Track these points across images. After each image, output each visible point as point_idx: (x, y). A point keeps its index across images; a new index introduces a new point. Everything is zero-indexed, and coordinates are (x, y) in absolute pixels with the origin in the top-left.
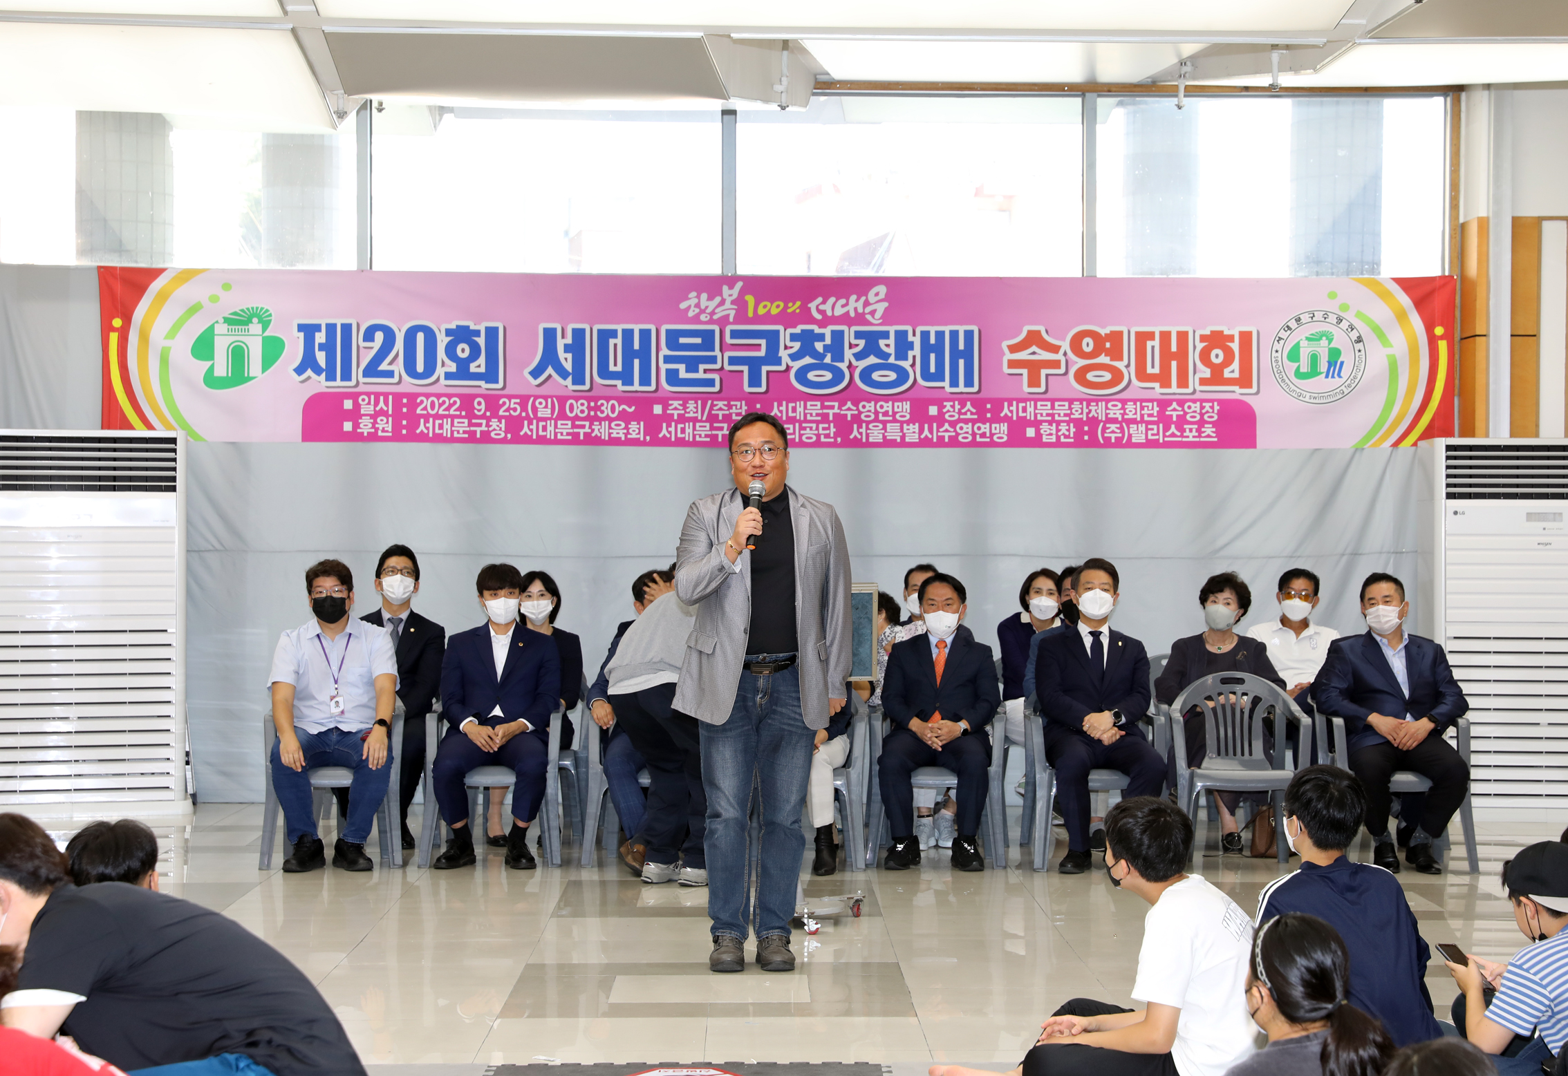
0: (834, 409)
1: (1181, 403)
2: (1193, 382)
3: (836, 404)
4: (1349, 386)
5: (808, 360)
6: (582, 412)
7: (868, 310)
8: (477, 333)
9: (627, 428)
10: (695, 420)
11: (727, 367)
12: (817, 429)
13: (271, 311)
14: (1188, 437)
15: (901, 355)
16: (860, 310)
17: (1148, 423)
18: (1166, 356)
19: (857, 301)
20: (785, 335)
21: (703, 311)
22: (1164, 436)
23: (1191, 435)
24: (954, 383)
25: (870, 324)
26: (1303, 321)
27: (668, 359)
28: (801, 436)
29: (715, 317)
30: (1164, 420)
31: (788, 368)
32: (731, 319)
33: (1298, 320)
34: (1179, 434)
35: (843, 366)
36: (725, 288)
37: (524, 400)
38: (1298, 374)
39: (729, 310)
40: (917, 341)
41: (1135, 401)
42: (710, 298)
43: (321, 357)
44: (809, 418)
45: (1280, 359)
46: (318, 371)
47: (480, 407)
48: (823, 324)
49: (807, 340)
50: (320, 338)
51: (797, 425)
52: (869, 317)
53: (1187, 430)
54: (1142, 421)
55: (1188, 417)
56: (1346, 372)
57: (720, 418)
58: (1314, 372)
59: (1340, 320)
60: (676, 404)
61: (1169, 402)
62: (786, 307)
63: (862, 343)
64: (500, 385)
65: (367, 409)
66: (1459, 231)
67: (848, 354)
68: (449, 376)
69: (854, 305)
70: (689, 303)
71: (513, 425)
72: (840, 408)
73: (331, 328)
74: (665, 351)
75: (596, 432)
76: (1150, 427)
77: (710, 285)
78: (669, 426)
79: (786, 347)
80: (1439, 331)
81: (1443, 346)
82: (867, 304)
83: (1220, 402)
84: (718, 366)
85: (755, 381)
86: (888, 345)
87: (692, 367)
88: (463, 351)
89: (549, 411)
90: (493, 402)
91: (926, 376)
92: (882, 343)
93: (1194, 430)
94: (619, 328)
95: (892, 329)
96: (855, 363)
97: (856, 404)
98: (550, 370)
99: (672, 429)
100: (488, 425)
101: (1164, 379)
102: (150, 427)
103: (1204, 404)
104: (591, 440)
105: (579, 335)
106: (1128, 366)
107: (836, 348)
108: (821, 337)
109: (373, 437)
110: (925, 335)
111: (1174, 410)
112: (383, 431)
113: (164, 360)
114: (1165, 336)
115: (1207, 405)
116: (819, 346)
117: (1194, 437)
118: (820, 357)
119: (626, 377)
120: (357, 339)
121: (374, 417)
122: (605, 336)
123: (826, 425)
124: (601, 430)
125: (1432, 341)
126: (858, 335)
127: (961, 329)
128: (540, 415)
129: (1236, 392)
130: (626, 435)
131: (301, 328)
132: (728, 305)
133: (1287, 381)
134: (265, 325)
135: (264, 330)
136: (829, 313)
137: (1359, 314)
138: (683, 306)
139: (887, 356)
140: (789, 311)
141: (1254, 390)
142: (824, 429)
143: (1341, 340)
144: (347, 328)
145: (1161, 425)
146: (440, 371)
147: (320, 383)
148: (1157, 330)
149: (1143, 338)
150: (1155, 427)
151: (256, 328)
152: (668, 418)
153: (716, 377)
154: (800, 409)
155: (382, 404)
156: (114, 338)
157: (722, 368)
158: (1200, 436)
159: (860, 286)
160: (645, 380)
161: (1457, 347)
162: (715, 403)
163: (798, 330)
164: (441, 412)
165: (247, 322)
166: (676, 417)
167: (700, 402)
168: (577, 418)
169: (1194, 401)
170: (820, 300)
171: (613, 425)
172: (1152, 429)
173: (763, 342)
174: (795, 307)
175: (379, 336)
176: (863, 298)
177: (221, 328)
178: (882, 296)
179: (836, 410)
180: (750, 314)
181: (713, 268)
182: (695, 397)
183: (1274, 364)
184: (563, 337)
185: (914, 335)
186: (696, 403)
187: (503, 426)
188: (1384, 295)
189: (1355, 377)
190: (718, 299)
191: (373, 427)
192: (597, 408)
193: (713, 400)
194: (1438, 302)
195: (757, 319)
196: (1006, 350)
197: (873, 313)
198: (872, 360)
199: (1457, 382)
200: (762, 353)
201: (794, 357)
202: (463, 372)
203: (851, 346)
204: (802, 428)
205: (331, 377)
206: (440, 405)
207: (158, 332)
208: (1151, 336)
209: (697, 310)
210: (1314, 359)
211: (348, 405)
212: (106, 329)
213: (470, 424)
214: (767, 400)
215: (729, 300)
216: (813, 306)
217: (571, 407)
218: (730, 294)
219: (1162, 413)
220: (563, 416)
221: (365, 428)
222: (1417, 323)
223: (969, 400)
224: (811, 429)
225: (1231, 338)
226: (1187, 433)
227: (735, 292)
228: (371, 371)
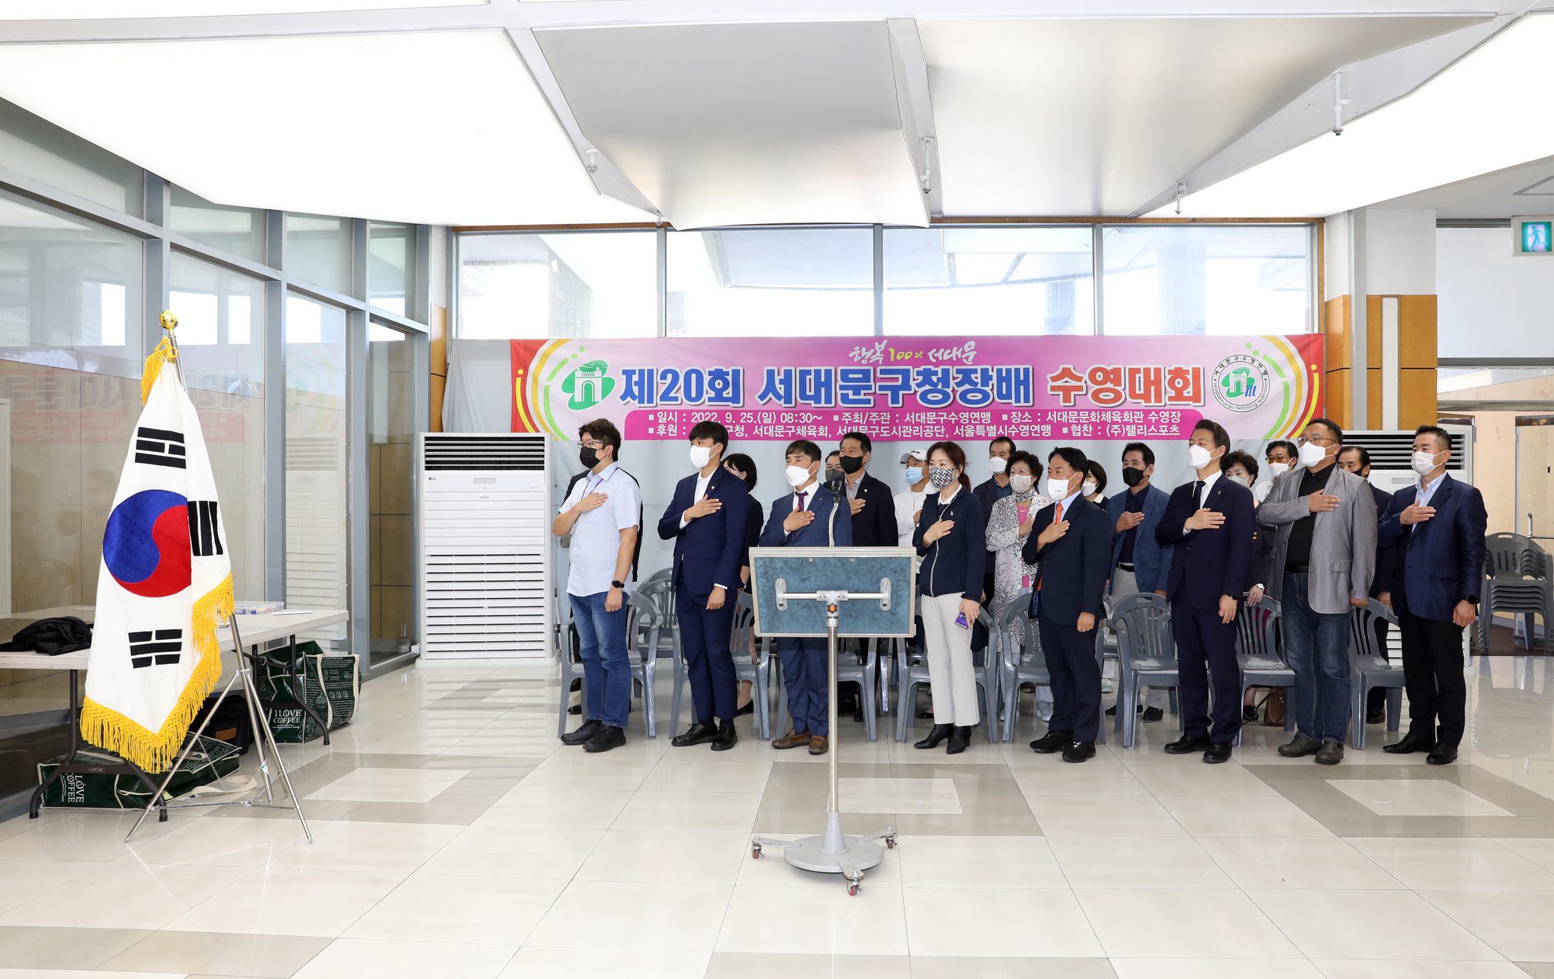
1: (1157, 412)
2: (1165, 399)
3: (945, 414)
4: (1260, 401)
5: (927, 387)
6: (790, 420)
7: (964, 356)
8: (727, 373)
9: (817, 430)
11: (878, 392)
12: (934, 429)
13: (607, 363)
14: (1162, 433)
15: (985, 383)
16: (959, 356)
17: (1137, 424)
18: (1148, 383)
19: (957, 351)
20: (913, 372)
21: (863, 358)
22: (1147, 432)
23: (1164, 431)
24: (1018, 400)
25: (965, 364)
26: (1231, 361)
27: (842, 388)
28: (923, 433)
29: (870, 362)
30: (1147, 423)
31: (916, 392)
32: (880, 363)
33: (1228, 361)
34: (1156, 431)
35: (949, 390)
36: (877, 344)
37: (755, 413)
38: (1229, 394)
39: (879, 357)
40: (994, 375)
41: (1129, 411)
42: (867, 351)
43: (636, 390)
44: (928, 422)
45: (1217, 385)
46: (634, 398)
47: (729, 418)
48: (936, 365)
49: (927, 375)
50: (635, 378)
51: (921, 427)
52: (964, 360)
54: (1134, 423)
55: (1162, 421)
56: (1257, 392)
57: (874, 423)
58: (1238, 393)
59: (1253, 361)
60: (847, 414)
61: (1150, 412)
62: (914, 355)
63: (961, 376)
64: (741, 404)
65: (662, 420)
66: (1324, 307)
67: (952, 383)
68: (710, 399)
69: (956, 353)
70: (855, 353)
71: (749, 428)
72: (947, 416)
73: (642, 372)
74: (840, 383)
75: (799, 432)
76: (1138, 426)
77: (868, 343)
79: (914, 380)
80: (1314, 367)
81: (1316, 376)
82: (963, 352)
83: (1181, 411)
84: (873, 391)
85: (895, 400)
86: (977, 377)
87: (857, 393)
88: (719, 384)
89: (770, 420)
90: (737, 415)
91: (1000, 396)
92: (973, 376)
93: (1165, 429)
94: (813, 369)
95: (979, 368)
96: (956, 388)
97: (957, 413)
98: (771, 395)
100: (734, 429)
101: (1146, 397)
102: (537, 430)
103: (1171, 412)
105: (788, 373)
106: (1124, 389)
107: (945, 379)
108: (936, 373)
109: (666, 437)
110: (999, 371)
111: (1153, 416)
112: (672, 433)
113: (546, 393)
114: (1147, 371)
115: (1174, 413)
116: (934, 379)
117: (1166, 432)
118: (935, 385)
119: (817, 398)
120: (657, 378)
121: (666, 424)
122: (804, 374)
123: (939, 427)
125: (1310, 373)
126: (958, 371)
127: (1022, 367)
128: (764, 422)
129: (1191, 405)
130: (817, 434)
131: (624, 372)
132: (878, 354)
133: (1222, 398)
134: (604, 371)
135: (603, 375)
136: (940, 358)
137: (1265, 357)
138: (851, 355)
139: (976, 384)
140: (916, 357)
141: (1202, 404)
142: (938, 429)
143: (1254, 372)
144: (651, 372)
145: (1145, 426)
146: (705, 397)
147: (635, 405)
148: (1142, 367)
149: (1133, 372)
150: (1142, 427)
151: (598, 373)
152: (842, 423)
153: (872, 398)
154: (923, 417)
155: (671, 417)
156: (519, 380)
157: (875, 392)
158: (1169, 432)
159: (959, 342)
160: (828, 400)
161: (1324, 377)
162: (871, 414)
163: (921, 369)
165: (594, 369)
166: (847, 423)
167: (861, 413)
168: (787, 424)
169: (1165, 411)
170: (935, 350)
171: (809, 428)
172: (1140, 428)
173: (900, 376)
174: (919, 355)
175: (670, 376)
176: (962, 349)
177: (579, 374)
178: (973, 348)
179: (945, 418)
180: (892, 359)
181: (869, 332)
182: (859, 410)
183: (1214, 388)
184: (779, 375)
185: (993, 371)
186: (859, 414)
187: (743, 429)
188: (1280, 345)
189: (1263, 396)
190: (872, 351)
191: (666, 430)
192: (799, 418)
193: (870, 412)
194: (1312, 350)
195: (896, 363)
196: (1049, 380)
197: (967, 358)
198: (967, 387)
199: (1324, 398)
200: (899, 383)
201: (919, 385)
202: (719, 397)
203: (954, 378)
204: (924, 429)
205: (642, 401)
207: (544, 375)
208: (1138, 371)
209: (860, 358)
210: (1238, 384)
211: (651, 417)
212: (515, 375)
214: (902, 412)
215: (879, 351)
216: (930, 354)
217: (784, 417)
218: (880, 347)
219: (1145, 418)
220: (778, 423)
221: (661, 431)
222: (1300, 363)
223: (1027, 410)
224: (930, 429)
225: (1187, 372)
226: (1161, 430)
227: (883, 346)
228: (665, 397)
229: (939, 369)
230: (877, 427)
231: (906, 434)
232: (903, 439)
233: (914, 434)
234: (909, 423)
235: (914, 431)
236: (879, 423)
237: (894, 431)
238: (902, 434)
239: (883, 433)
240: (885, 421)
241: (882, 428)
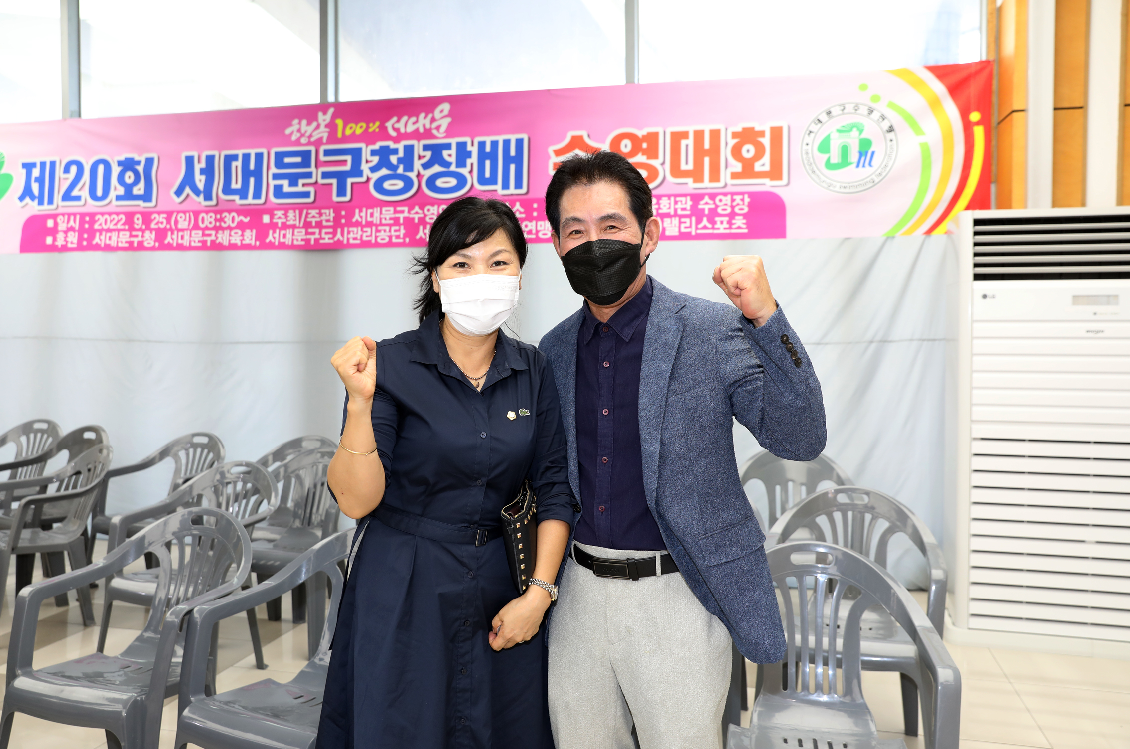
0: (404, 213)
1: (713, 197)
2: (725, 176)
3: (406, 209)
4: (880, 174)
5: (384, 172)
6: (210, 223)
7: (435, 125)
8: (138, 163)
9: (242, 235)
10: (294, 227)
11: (321, 181)
12: (390, 231)
13: (5, 154)
14: (719, 229)
15: (461, 163)
16: (428, 126)
17: (681, 216)
18: (699, 152)
19: (425, 117)
20: (366, 150)
21: (303, 135)
22: (697, 228)
23: (722, 227)
24: (506, 186)
25: (435, 137)
26: (834, 113)
27: (276, 177)
28: (376, 237)
29: (313, 139)
30: (697, 214)
31: (368, 180)
32: (325, 140)
33: (829, 113)
34: (710, 226)
35: (412, 175)
36: (320, 114)
37: (169, 214)
38: (829, 165)
39: (323, 133)
40: (474, 150)
41: (669, 196)
42: (309, 124)
43: (35, 187)
44: (384, 222)
45: (810, 151)
46: (33, 198)
47: (138, 221)
48: (396, 140)
49: (384, 154)
50: (36, 173)
51: (374, 228)
52: (435, 132)
53: (719, 223)
54: (676, 215)
55: (720, 211)
56: (878, 161)
57: (314, 224)
58: (844, 161)
59: (871, 111)
60: (279, 213)
61: (700, 197)
62: (368, 127)
63: (428, 154)
64: (153, 204)
65: (62, 226)
67: (417, 165)
68: (118, 198)
69: (423, 121)
70: (292, 129)
71: (161, 234)
72: (409, 212)
73: (43, 165)
74: (274, 170)
75: (219, 240)
76: (683, 220)
77: (308, 112)
78: (274, 232)
79: (367, 162)
80: (975, 116)
81: (979, 132)
82: (433, 120)
83: (751, 195)
84: (313, 181)
85: (341, 192)
86: (450, 155)
87: (293, 182)
88: (129, 178)
89: (187, 223)
90: (147, 218)
91: (482, 180)
92: (445, 153)
93: (725, 223)
94: (240, 153)
95: (454, 141)
96: (422, 172)
97: (422, 208)
98: (188, 190)
99: (276, 235)
100: (143, 236)
101: (697, 175)
103: (735, 197)
104: (216, 246)
105: (210, 160)
106: (663, 164)
107: (408, 160)
108: (395, 151)
109: (65, 248)
110: (482, 145)
111: (707, 203)
112: (72, 243)
114: (699, 135)
115: (738, 198)
116: (393, 159)
117: (725, 229)
118: (394, 168)
119: (243, 193)
120: (59, 172)
121: (66, 232)
122: (229, 159)
123: (397, 228)
124: (223, 238)
125: (968, 127)
126: (426, 148)
127: (513, 138)
128: (180, 226)
129: (767, 185)
130: (241, 241)
131: (25, 166)
132: (322, 128)
133: (817, 172)
136: (402, 130)
137: (889, 104)
138: (288, 131)
139: (448, 165)
140: (371, 130)
141: (784, 181)
142: (395, 231)
143: (872, 129)
144: (52, 164)
145: (693, 219)
146: (112, 195)
147: (33, 208)
148: (691, 129)
149: (677, 137)
150: (687, 220)
152: (273, 226)
153: (312, 190)
154: (377, 214)
155: (72, 223)
157: (316, 182)
158: (730, 228)
159: (427, 104)
160: (257, 195)
161: (993, 132)
162: (310, 211)
163: (376, 146)
164: (112, 227)
166: (280, 225)
167: (297, 212)
168: (207, 228)
169: (725, 194)
170: (395, 119)
171: (233, 233)
172: (685, 222)
173: (349, 158)
174: (374, 127)
175: (74, 169)
176: (430, 116)
178: (446, 112)
179: (406, 214)
180: (340, 135)
181: (316, 100)
182: (294, 207)
183: (804, 157)
184: (199, 162)
185: (473, 144)
186: (295, 212)
187: (153, 236)
188: (917, 84)
189: (886, 166)
190: (315, 124)
191: (66, 240)
192: (222, 220)
193: (308, 209)
194: (973, 89)
195: (345, 139)
196: (552, 154)
197: (438, 128)
198: (437, 169)
199: (994, 168)
200: (348, 168)
201: (373, 170)
202: (129, 195)
203: (420, 158)
204: (377, 231)
205: (41, 203)
206: (111, 221)
208: (685, 135)
209: (299, 135)
210: (845, 150)
211: (50, 223)
213: (131, 236)
214: (350, 208)
215: (323, 124)
216: (389, 124)
217: (203, 219)
218: (324, 118)
219: (694, 208)
220: (196, 227)
221: (60, 242)
222: (951, 109)
223: (518, 200)
224: (385, 231)
225: (762, 133)
226: (718, 225)
227: (328, 117)
228: (67, 197)
229: (400, 146)
230: (317, 231)
231: (355, 239)
232: (349, 246)
233: (365, 238)
234: (358, 224)
235: (365, 234)
236: (319, 225)
237: (339, 236)
238: (348, 239)
239: (324, 239)
240: (328, 221)
241: (324, 231)
